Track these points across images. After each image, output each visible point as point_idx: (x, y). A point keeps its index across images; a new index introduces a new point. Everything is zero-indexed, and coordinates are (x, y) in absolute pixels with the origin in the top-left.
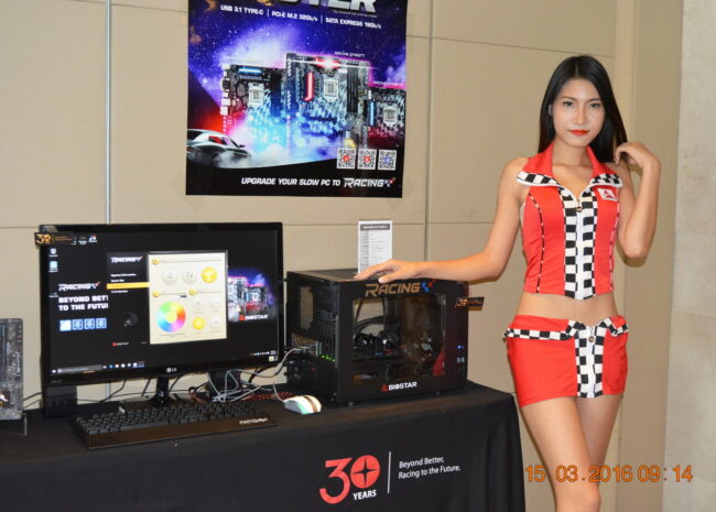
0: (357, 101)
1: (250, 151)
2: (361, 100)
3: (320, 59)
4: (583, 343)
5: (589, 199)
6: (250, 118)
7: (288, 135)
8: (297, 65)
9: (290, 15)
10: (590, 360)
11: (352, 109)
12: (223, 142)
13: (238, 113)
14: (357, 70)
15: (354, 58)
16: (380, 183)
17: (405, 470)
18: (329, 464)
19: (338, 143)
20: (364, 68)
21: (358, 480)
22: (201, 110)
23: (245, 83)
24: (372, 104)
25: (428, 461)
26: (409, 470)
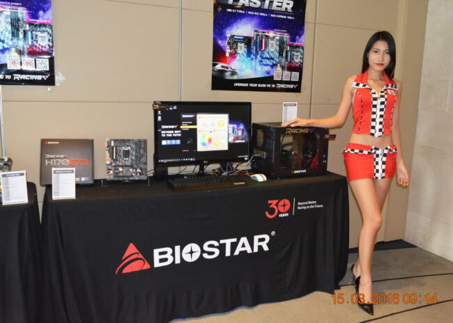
0: (283, 51)
1: (238, 72)
2: (285, 51)
3: (268, 33)
4: (377, 156)
5: (383, 94)
6: (238, 58)
7: (254, 65)
8: (258, 35)
9: (256, 13)
10: (380, 163)
11: (281, 54)
12: (227, 68)
13: (233, 55)
14: (283, 37)
15: (282, 32)
16: (292, 86)
17: (300, 206)
18: (269, 202)
19: (274, 69)
20: (286, 36)
21: (281, 209)
22: (218, 54)
23: (236, 43)
24: (289, 52)
25: (310, 203)
26: (302, 206)
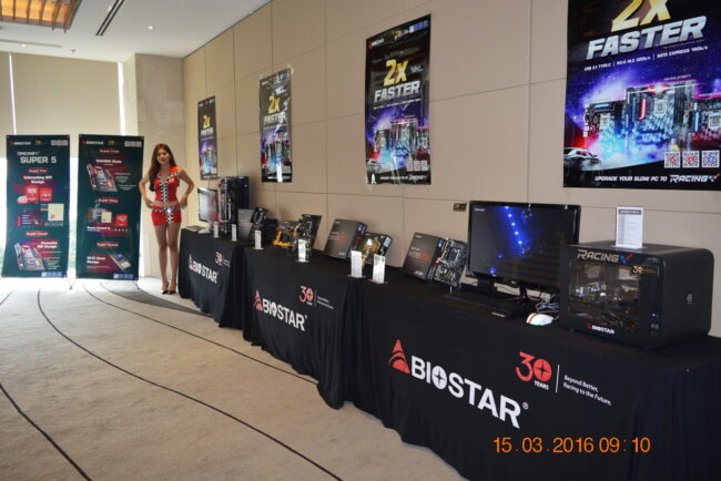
0: (682, 114)
2: (687, 112)
3: (652, 87)
6: (601, 137)
7: (626, 145)
8: (634, 95)
9: (629, 61)
11: (677, 119)
12: (584, 154)
13: (594, 135)
14: (684, 89)
15: (681, 79)
16: (704, 178)
17: (568, 382)
18: (522, 354)
19: (664, 148)
20: (690, 86)
22: (573, 136)
23: (597, 115)
24: (697, 114)
25: (585, 385)
26: (571, 383)
